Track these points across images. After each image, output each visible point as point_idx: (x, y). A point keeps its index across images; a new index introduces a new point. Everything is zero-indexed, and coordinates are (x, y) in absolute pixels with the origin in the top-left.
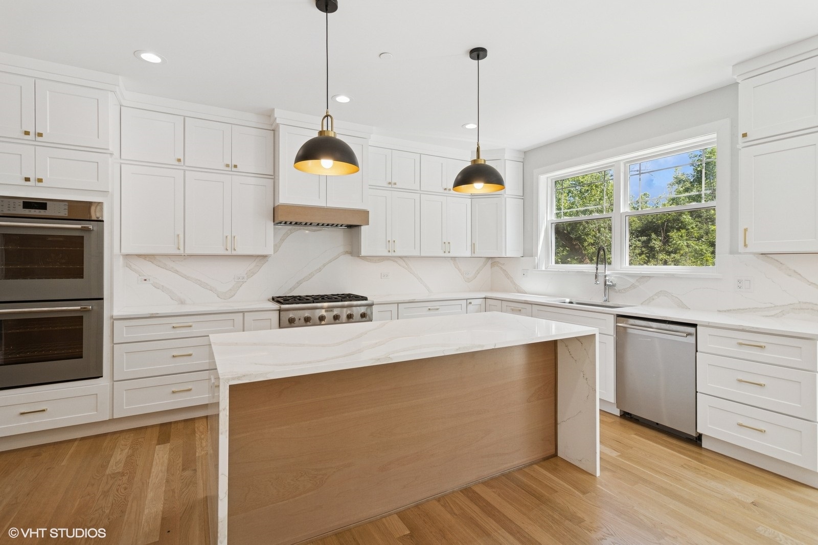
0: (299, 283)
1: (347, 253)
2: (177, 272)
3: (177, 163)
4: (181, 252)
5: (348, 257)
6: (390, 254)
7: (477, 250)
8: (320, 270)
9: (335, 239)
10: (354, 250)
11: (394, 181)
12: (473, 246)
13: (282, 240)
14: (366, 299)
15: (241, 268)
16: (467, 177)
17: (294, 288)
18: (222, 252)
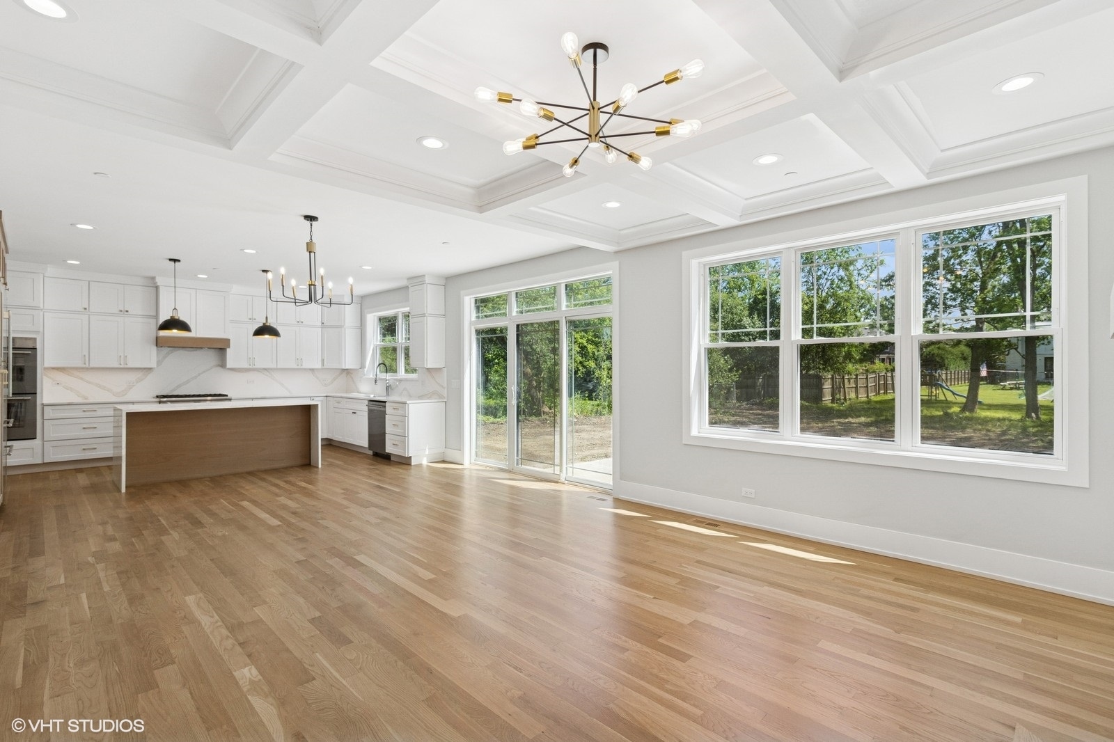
0: (179, 386)
1: (219, 365)
2: (81, 379)
3: (84, 310)
4: (87, 365)
5: (220, 368)
6: (251, 367)
7: (325, 363)
8: (196, 377)
9: (209, 357)
10: (223, 364)
11: (254, 317)
12: (323, 360)
13: (165, 357)
14: (227, 396)
15: (132, 377)
16: (260, 332)
17: (175, 390)
18: (116, 365)
